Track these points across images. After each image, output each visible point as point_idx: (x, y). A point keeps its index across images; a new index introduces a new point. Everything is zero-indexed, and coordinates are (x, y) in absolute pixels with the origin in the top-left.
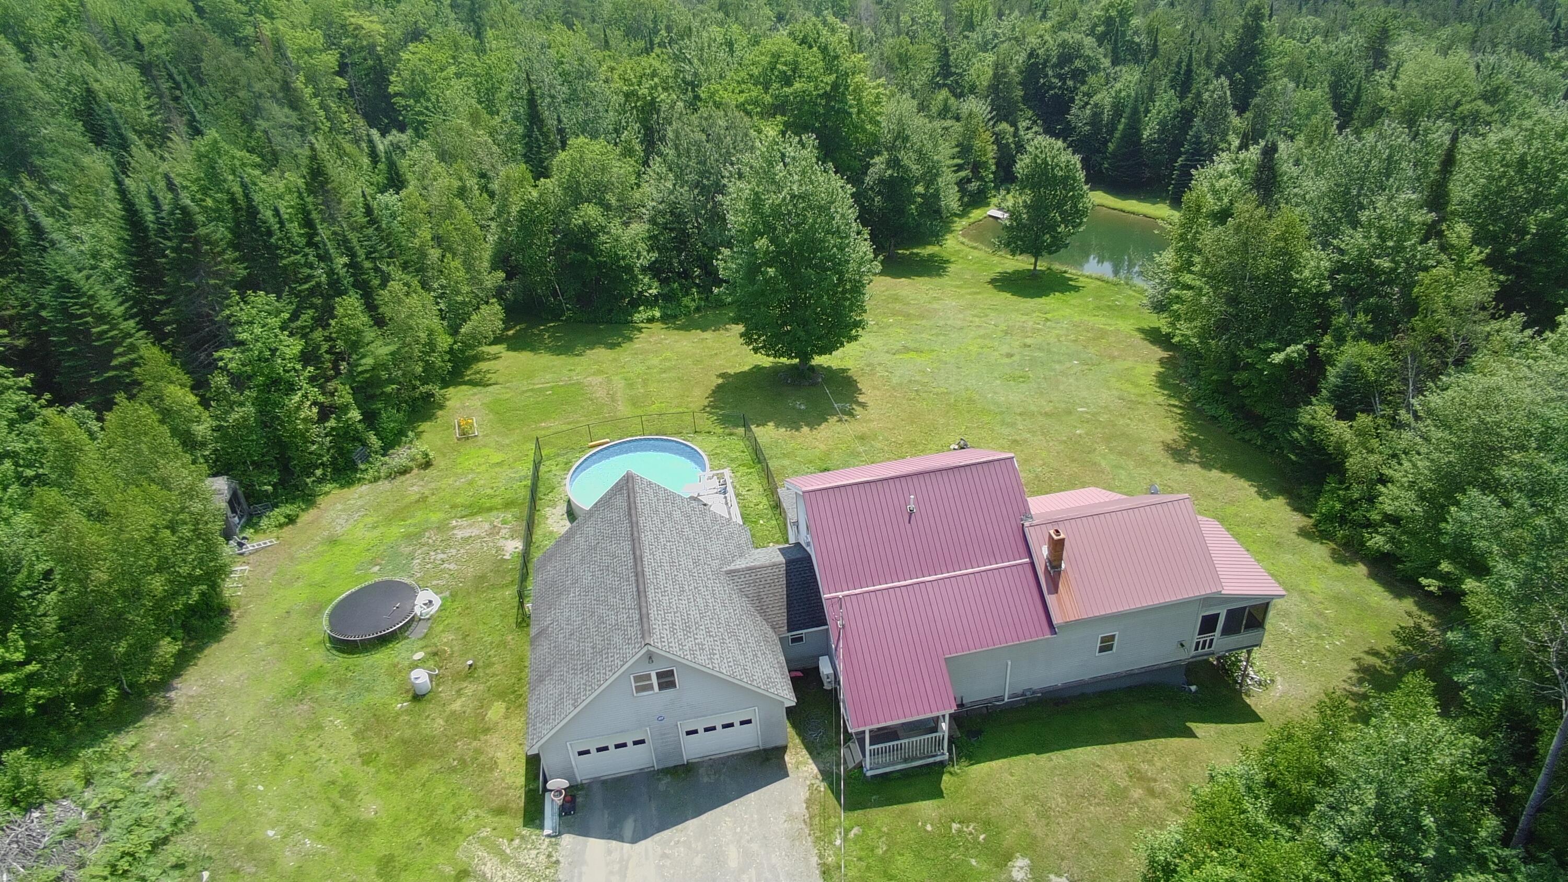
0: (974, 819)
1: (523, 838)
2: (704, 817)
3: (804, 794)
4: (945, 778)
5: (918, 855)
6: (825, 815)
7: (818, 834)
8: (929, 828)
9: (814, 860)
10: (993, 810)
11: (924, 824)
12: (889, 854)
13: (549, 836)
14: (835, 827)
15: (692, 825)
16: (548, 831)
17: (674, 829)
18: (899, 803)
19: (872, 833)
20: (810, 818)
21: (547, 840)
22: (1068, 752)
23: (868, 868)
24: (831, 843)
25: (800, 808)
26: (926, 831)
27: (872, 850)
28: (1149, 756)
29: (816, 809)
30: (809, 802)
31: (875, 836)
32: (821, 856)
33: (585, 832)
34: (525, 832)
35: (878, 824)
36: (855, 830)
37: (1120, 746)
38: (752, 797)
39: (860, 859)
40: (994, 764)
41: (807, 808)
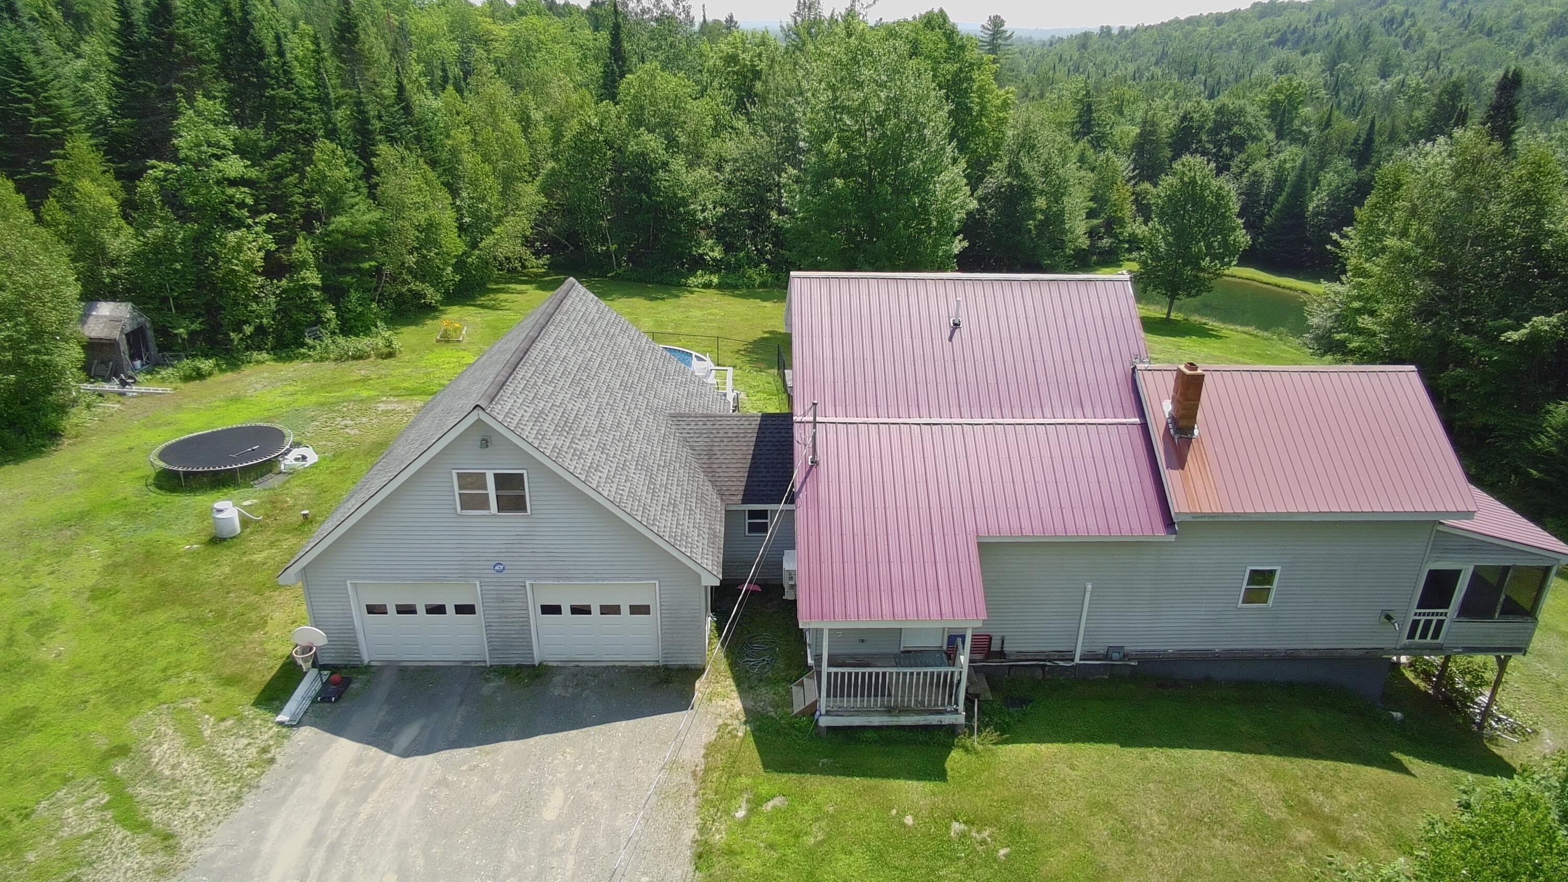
0: (995, 821)
1: (241, 720)
2: (532, 741)
3: (708, 735)
4: (955, 754)
5: (879, 858)
6: (732, 770)
7: (711, 796)
8: (909, 820)
9: (690, 833)
10: (1030, 815)
11: (903, 813)
12: (826, 847)
13: (281, 724)
14: (741, 792)
15: (508, 749)
16: (282, 717)
17: (477, 749)
18: (863, 774)
19: (805, 811)
20: (706, 771)
21: (275, 729)
22: (1177, 753)
23: (782, 862)
24: (727, 812)
25: (693, 754)
26: (904, 826)
27: (797, 836)
28: (1324, 785)
29: (720, 758)
30: (711, 749)
31: (808, 816)
32: (703, 830)
33: (337, 729)
34: (250, 712)
35: (819, 799)
36: (777, 801)
37: (1271, 760)
38: (622, 728)
39: (771, 846)
40: (1043, 747)
41: (706, 756)
